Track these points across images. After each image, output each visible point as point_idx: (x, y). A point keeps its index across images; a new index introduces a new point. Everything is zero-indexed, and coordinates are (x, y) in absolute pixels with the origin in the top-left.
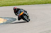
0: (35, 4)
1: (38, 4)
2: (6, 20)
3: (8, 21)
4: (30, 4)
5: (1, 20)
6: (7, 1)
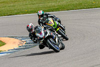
0: (81, 9)
1: (86, 8)
2: (25, 43)
3: (27, 43)
4: (72, 9)
5: (14, 43)
6: (26, 4)
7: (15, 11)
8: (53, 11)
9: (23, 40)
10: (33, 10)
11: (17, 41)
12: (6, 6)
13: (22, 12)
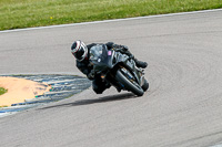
1: (184, 11)
2: (49, 88)
6: (50, 4)
7: (28, 19)
8: (110, 18)
9: (44, 83)
10: (66, 16)
11: (32, 84)
12: (6, 9)
13: (42, 21)
